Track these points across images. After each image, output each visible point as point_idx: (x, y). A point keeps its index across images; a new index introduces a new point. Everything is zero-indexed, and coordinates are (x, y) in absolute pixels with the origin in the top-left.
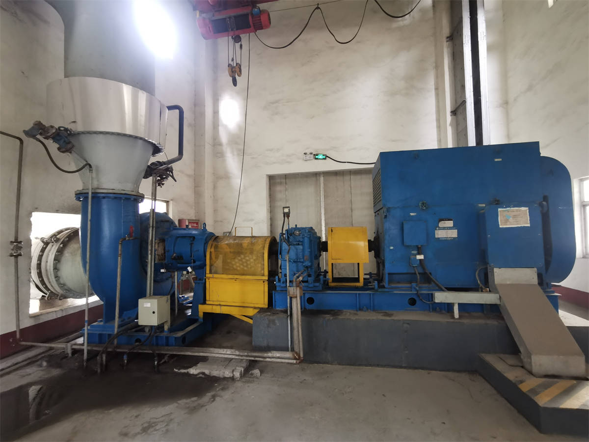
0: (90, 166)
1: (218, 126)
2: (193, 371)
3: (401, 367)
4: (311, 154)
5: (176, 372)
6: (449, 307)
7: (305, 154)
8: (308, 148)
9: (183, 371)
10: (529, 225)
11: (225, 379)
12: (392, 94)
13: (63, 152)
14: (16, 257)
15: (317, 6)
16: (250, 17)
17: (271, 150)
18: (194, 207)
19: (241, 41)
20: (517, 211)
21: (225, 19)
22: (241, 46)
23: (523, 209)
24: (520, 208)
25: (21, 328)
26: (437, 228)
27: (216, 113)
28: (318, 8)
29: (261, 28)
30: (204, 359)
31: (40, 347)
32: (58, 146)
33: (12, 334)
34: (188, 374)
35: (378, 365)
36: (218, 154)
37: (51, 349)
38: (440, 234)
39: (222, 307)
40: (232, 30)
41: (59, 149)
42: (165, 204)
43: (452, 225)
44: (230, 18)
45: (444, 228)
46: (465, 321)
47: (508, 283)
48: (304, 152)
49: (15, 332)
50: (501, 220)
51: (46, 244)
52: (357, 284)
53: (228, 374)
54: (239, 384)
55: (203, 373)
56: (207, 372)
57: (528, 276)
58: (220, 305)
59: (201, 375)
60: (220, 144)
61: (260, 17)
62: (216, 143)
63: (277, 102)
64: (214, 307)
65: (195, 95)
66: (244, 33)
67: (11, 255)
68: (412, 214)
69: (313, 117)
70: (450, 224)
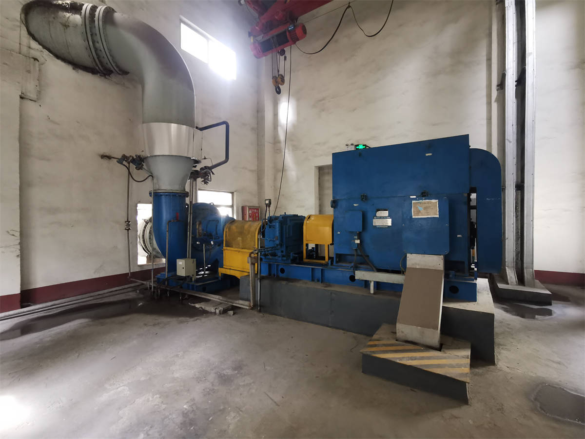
0: (152, 177)
1: (278, 126)
2: (197, 306)
3: (328, 326)
4: (352, 145)
5: (189, 305)
6: (366, 283)
7: (346, 145)
8: (350, 140)
9: (193, 305)
10: (438, 216)
11: (211, 313)
12: (435, 74)
13: (138, 169)
14: (128, 230)
15: (347, 6)
16: (287, 33)
17: (319, 144)
18: (257, 196)
19: (285, 53)
20: (428, 203)
21: (269, 39)
22: (285, 58)
23: (433, 201)
24: (431, 201)
25: (131, 271)
26: (375, 218)
27: (276, 115)
28: (349, 7)
29: (298, 40)
30: (207, 301)
31: (137, 282)
32: (135, 166)
33: (126, 274)
34: (194, 307)
35: (312, 322)
36: (277, 150)
37: (143, 284)
38: (377, 222)
39: (231, 271)
40: (275, 47)
41: (136, 168)
42: (230, 195)
43: (387, 215)
44: (273, 37)
45: (381, 218)
46: (379, 297)
47: (418, 267)
48: (346, 144)
49: (128, 273)
50: (414, 212)
51: (147, 223)
52: (323, 262)
53: (213, 310)
54: (216, 316)
55: (201, 308)
56: (203, 307)
57: (436, 262)
58: (230, 269)
59: (200, 309)
60: (279, 142)
61: (295, 31)
62: (276, 141)
63: (323, 99)
64: (227, 270)
65: (258, 103)
66: (287, 46)
67: (126, 229)
68: (355, 205)
69: (354, 110)
70: (386, 213)
